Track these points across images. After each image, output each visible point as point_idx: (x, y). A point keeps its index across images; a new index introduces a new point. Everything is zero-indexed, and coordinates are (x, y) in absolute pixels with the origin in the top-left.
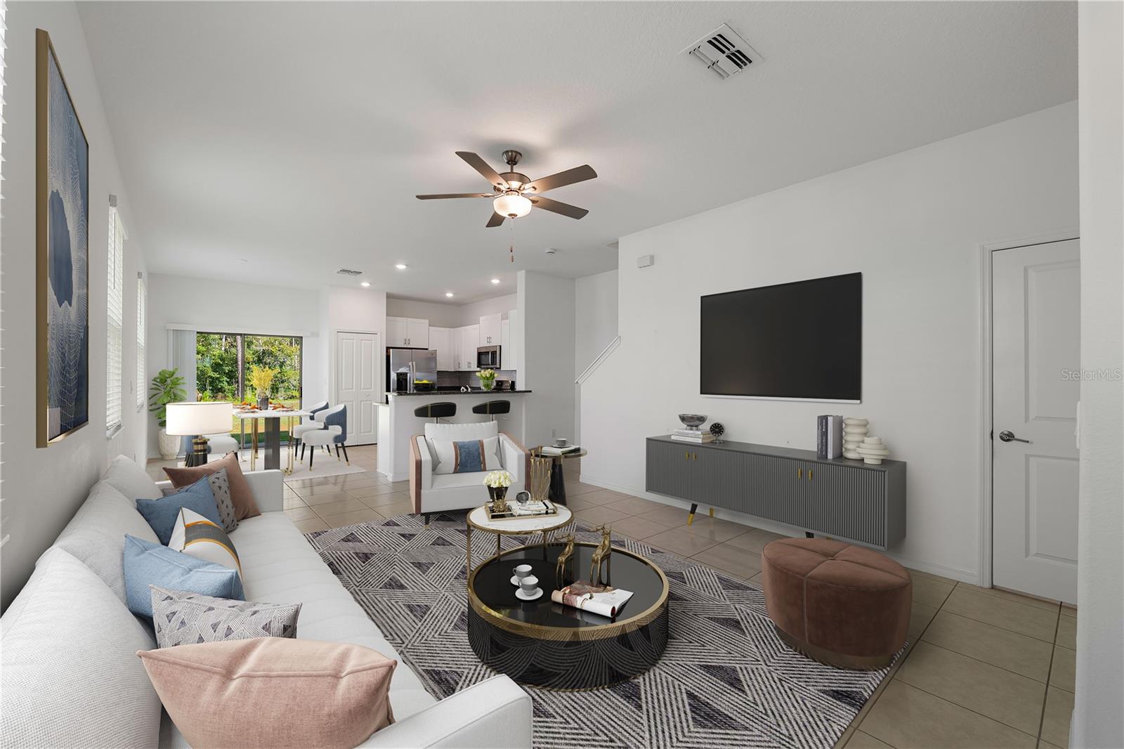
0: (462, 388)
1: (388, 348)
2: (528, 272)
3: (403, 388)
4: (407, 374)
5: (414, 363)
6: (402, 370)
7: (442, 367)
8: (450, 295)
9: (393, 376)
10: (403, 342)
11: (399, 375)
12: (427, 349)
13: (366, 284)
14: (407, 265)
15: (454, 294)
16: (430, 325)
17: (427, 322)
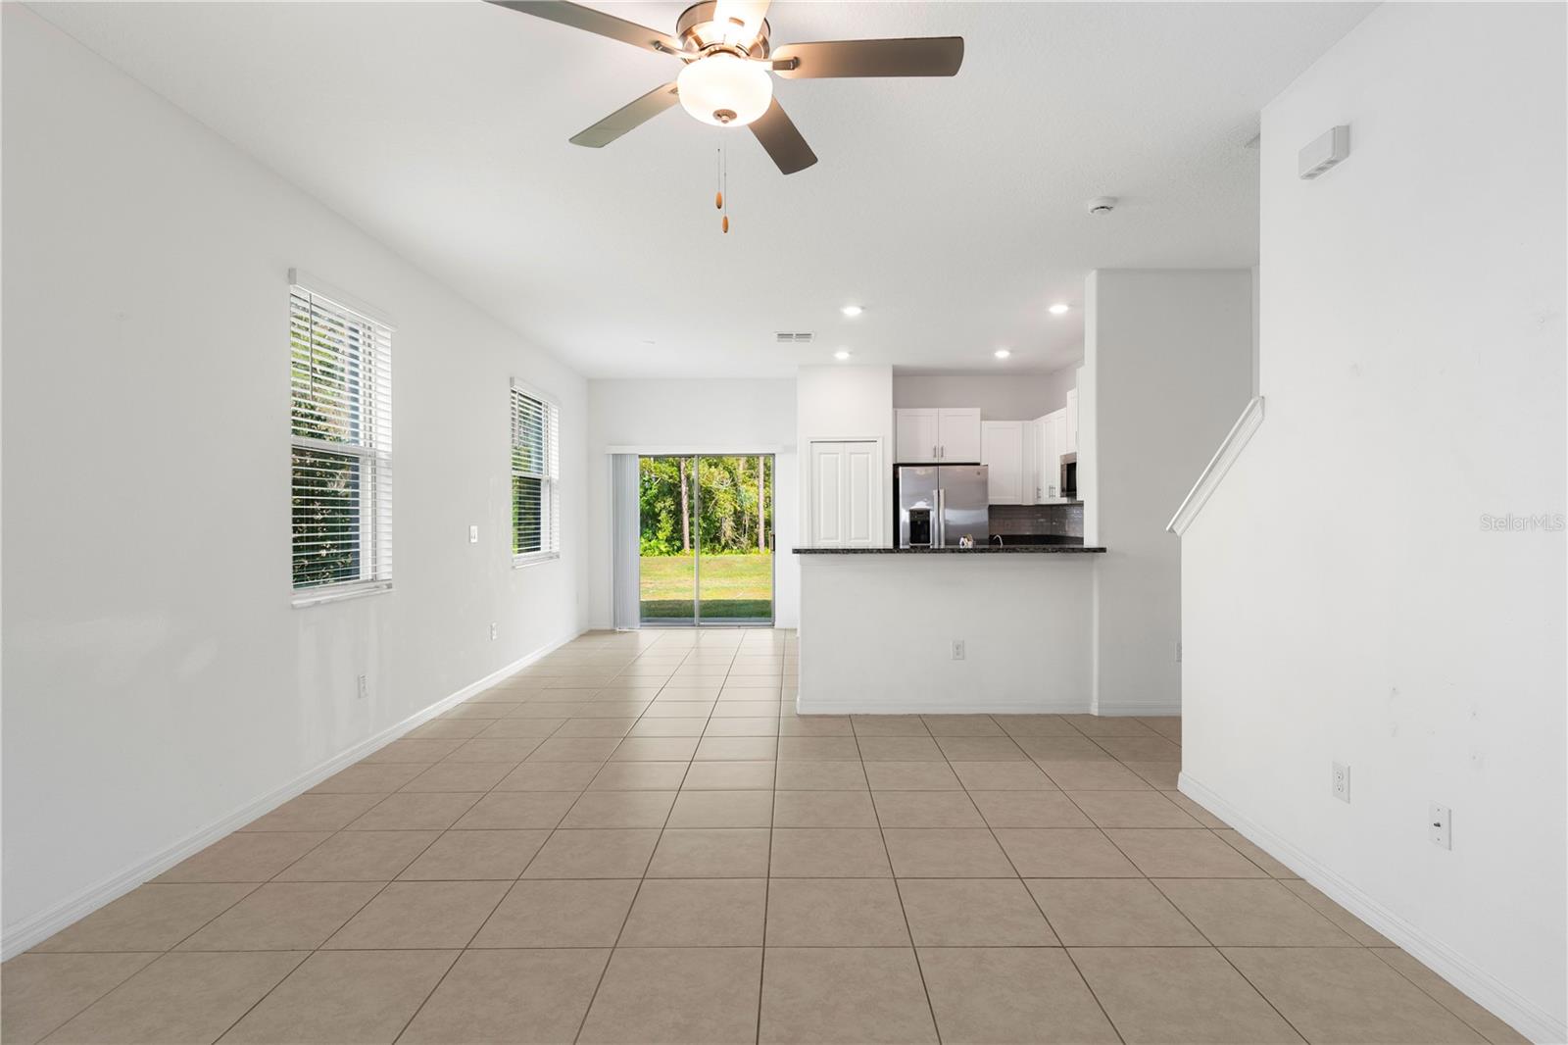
0: (962, 539)
1: (896, 466)
2: (1103, 272)
3: (923, 537)
4: (927, 512)
5: (942, 492)
6: (920, 505)
7: (996, 498)
8: (1002, 354)
9: (905, 517)
10: (932, 453)
11: (913, 513)
12: (978, 464)
13: (842, 355)
14: (863, 308)
15: (1011, 351)
16: (982, 420)
17: (977, 411)
